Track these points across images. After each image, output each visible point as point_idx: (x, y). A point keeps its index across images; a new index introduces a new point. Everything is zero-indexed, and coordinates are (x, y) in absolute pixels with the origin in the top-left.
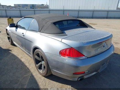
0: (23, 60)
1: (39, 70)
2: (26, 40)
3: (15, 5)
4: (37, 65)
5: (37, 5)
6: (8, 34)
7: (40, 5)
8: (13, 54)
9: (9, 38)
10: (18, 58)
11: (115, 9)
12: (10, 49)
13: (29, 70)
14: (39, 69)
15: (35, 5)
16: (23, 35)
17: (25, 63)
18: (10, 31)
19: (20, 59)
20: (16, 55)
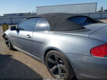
0: (29, 65)
1: (54, 75)
2: (33, 42)
3: (4, 15)
4: (51, 70)
5: (25, 13)
6: (6, 39)
7: (27, 13)
8: (15, 60)
9: (7, 43)
10: (22, 63)
11: (94, 12)
12: (11, 54)
13: (41, 76)
14: (54, 73)
15: (23, 13)
16: (29, 36)
17: (32, 68)
18: (9, 36)
19: (25, 65)
20: (19, 60)
